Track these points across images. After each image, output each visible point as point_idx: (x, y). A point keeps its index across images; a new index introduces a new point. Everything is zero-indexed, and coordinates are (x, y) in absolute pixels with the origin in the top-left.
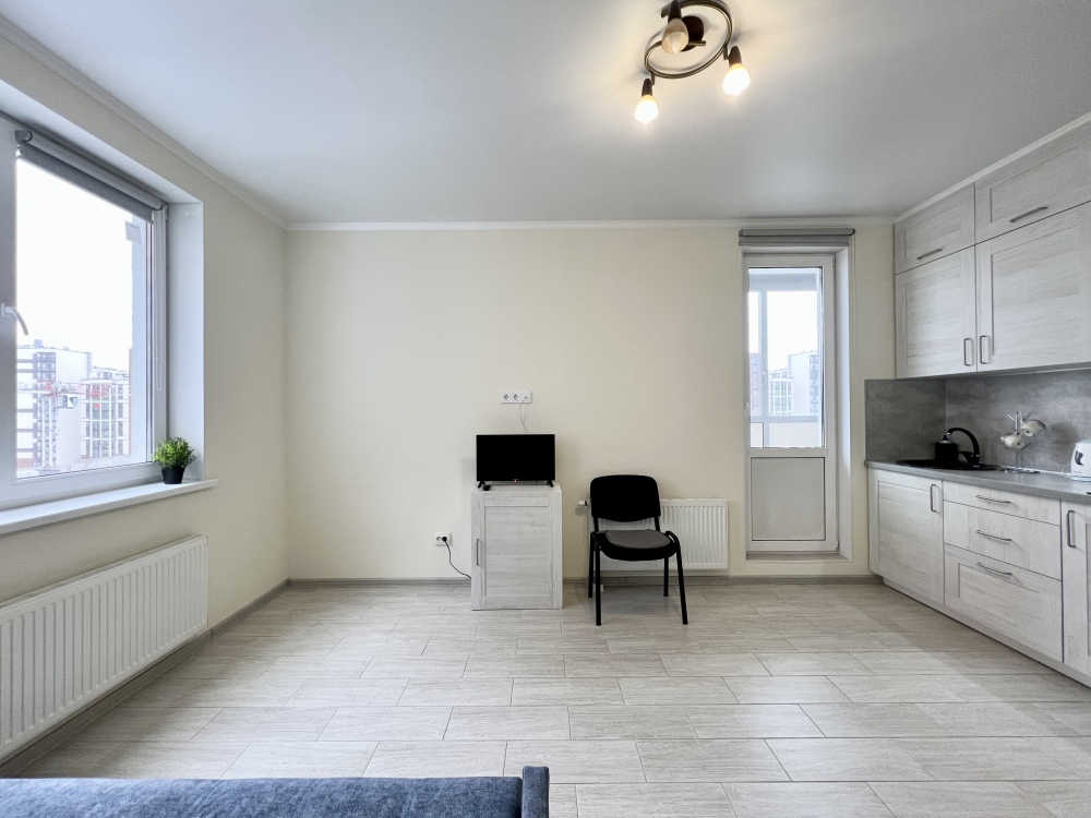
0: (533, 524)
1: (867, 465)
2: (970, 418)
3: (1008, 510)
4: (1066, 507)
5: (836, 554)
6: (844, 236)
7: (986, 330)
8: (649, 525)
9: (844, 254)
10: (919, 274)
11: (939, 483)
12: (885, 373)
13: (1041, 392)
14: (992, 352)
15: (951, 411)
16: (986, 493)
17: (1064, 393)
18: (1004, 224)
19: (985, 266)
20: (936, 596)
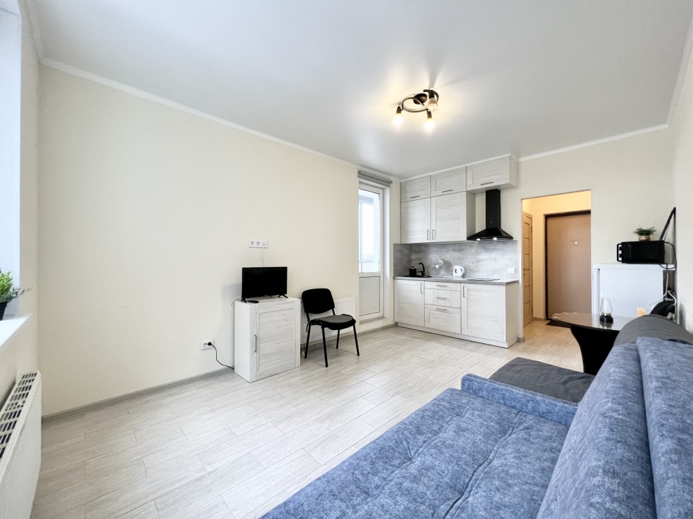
0: (286, 320)
1: (394, 279)
2: (420, 259)
3: (446, 288)
4: (462, 285)
5: (383, 317)
6: (387, 183)
7: (434, 228)
8: (330, 313)
9: (388, 190)
10: (411, 204)
11: (423, 282)
12: (398, 242)
13: (442, 250)
14: (436, 236)
15: (414, 257)
16: (439, 284)
17: (448, 250)
18: (440, 192)
19: (434, 205)
20: (421, 324)
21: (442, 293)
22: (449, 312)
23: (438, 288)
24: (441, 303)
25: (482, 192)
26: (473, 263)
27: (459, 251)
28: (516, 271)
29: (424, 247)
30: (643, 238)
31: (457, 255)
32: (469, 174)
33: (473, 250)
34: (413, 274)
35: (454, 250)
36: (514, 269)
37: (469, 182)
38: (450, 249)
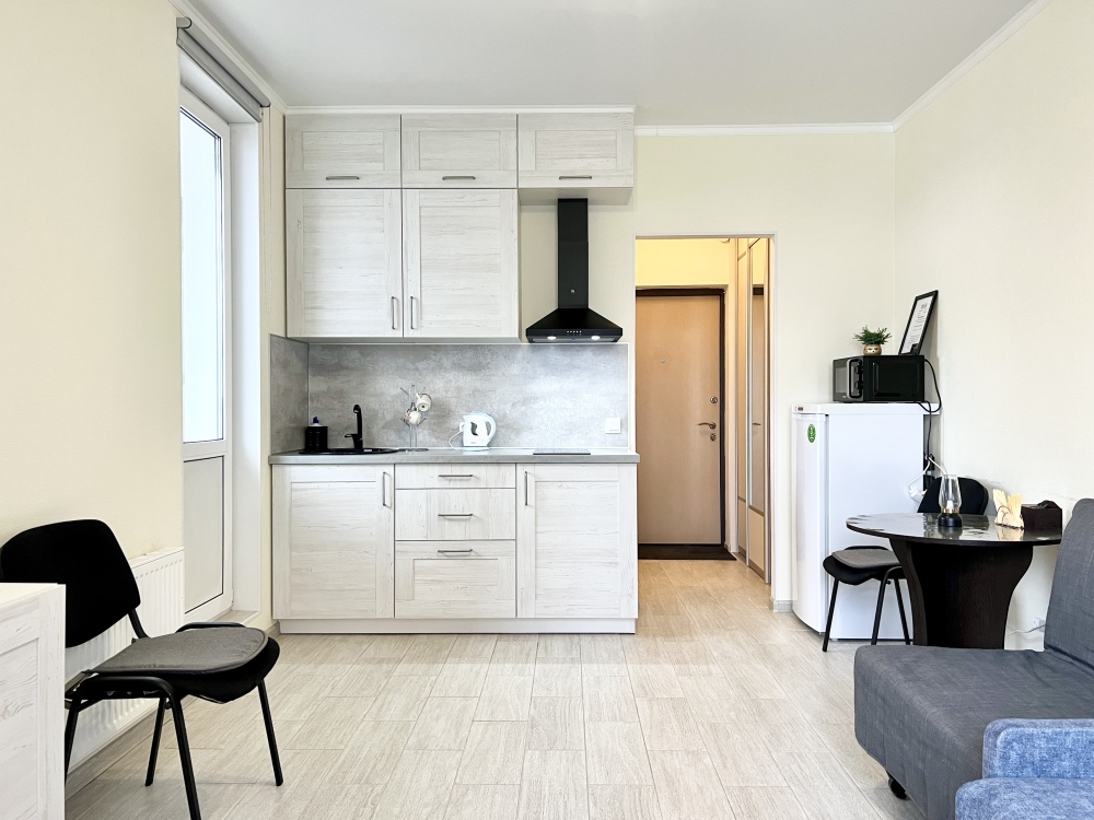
1: (272, 463)
2: (341, 394)
3: (471, 484)
4: (521, 470)
5: (232, 612)
6: (256, 102)
7: (413, 290)
9: (251, 132)
10: (327, 200)
11: (389, 470)
12: (280, 331)
14: (420, 318)
15: (316, 385)
16: (447, 470)
17: (440, 367)
18: (434, 179)
19: (412, 218)
20: (382, 609)
21: (457, 501)
22: (479, 558)
23: (444, 483)
24: (455, 531)
25: (547, 203)
26: (514, 405)
27: (476, 368)
28: (623, 424)
29: (355, 355)
30: (872, 350)
31: (467, 381)
32: (526, 138)
33: (515, 369)
34: (315, 441)
35: (458, 367)
36: (617, 422)
37: (526, 164)
38: (446, 362)
